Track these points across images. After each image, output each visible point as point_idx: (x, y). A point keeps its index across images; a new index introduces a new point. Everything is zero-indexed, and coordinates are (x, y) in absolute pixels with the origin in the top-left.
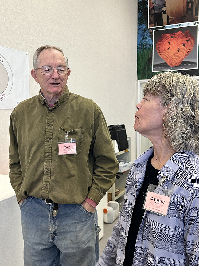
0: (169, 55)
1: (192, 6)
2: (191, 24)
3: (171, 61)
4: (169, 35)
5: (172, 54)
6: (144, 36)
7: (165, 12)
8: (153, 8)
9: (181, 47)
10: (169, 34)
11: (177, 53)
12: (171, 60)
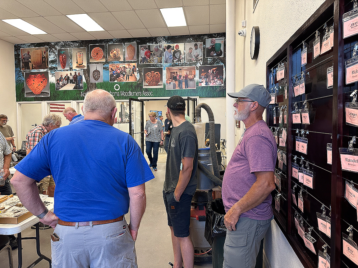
0: (34, 87)
1: (45, 60)
2: (45, 70)
6: (19, 75)
7: (30, 62)
8: (24, 59)
9: (40, 83)
10: (34, 75)
11: (38, 87)
12: (35, 90)
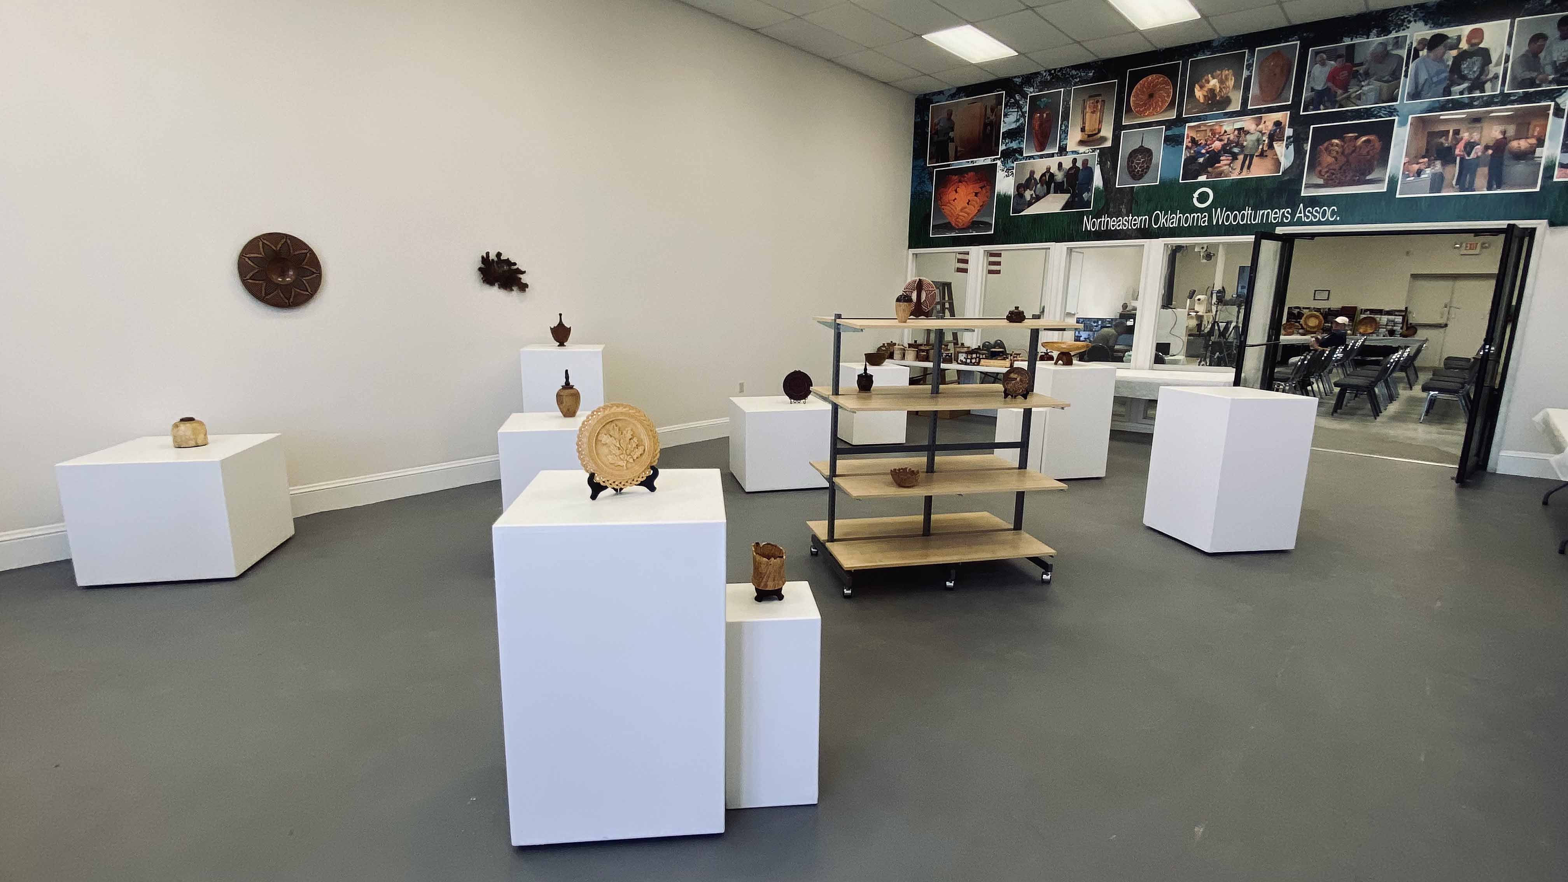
0: (955, 209)
2: (988, 161)
3: (957, 220)
4: (955, 178)
5: (959, 209)
6: (920, 179)
8: (936, 133)
9: (972, 197)
10: (957, 176)
11: (965, 208)
12: (957, 218)
